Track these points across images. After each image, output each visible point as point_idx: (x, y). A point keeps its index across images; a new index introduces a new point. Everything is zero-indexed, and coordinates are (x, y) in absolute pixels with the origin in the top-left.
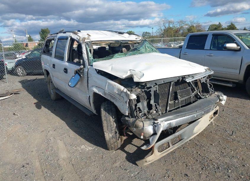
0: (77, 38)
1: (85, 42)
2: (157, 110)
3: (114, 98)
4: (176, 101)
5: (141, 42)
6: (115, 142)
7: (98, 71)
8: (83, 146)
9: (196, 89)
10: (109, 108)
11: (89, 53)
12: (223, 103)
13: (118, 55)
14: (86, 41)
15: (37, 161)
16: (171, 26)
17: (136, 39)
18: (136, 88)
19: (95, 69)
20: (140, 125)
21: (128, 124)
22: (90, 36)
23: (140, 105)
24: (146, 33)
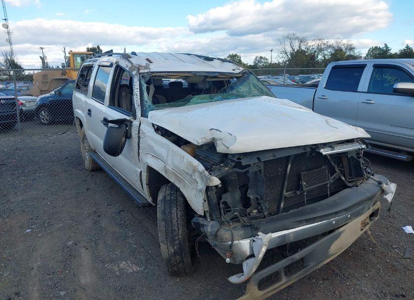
0: (127, 66)
1: (140, 74)
2: (260, 208)
3: (181, 181)
4: (297, 192)
5: (241, 77)
6: (180, 263)
7: (156, 127)
8: (124, 263)
9: (337, 170)
10: (173, 198)
11: (145, 94)
12: (389, 197)
13: (198, 99)
14: (141, 71)
15: (35, 289)
16: (303, 48)
17: (234, 70)
18: (222, 165)
19: (153, 124)
20: (224, 236)
21: (205, 232)
22: (151, 62)
23: (226, 198)
24: (261, 57)
